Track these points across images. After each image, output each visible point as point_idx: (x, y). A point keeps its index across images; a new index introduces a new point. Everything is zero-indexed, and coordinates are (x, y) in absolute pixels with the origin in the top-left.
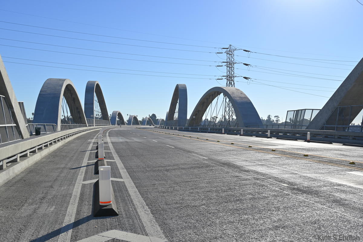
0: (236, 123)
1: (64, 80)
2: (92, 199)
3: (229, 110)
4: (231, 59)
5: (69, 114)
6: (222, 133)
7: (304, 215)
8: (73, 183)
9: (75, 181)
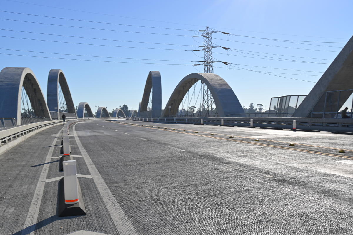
0: (216, 112)
1: (23, 69)
2: (56, 198)
3: (208, 98)
4: (208, 43)
5: (30, 107)
6: (200, 124)
7: (291, 208)
8: (35, 181)
9: (38, 179)
